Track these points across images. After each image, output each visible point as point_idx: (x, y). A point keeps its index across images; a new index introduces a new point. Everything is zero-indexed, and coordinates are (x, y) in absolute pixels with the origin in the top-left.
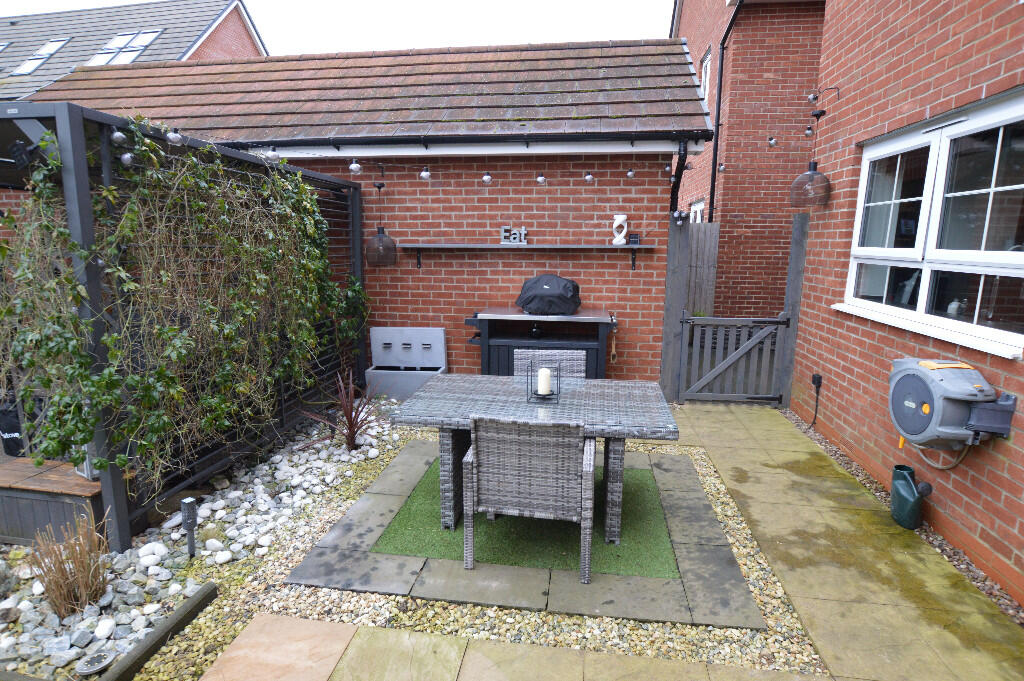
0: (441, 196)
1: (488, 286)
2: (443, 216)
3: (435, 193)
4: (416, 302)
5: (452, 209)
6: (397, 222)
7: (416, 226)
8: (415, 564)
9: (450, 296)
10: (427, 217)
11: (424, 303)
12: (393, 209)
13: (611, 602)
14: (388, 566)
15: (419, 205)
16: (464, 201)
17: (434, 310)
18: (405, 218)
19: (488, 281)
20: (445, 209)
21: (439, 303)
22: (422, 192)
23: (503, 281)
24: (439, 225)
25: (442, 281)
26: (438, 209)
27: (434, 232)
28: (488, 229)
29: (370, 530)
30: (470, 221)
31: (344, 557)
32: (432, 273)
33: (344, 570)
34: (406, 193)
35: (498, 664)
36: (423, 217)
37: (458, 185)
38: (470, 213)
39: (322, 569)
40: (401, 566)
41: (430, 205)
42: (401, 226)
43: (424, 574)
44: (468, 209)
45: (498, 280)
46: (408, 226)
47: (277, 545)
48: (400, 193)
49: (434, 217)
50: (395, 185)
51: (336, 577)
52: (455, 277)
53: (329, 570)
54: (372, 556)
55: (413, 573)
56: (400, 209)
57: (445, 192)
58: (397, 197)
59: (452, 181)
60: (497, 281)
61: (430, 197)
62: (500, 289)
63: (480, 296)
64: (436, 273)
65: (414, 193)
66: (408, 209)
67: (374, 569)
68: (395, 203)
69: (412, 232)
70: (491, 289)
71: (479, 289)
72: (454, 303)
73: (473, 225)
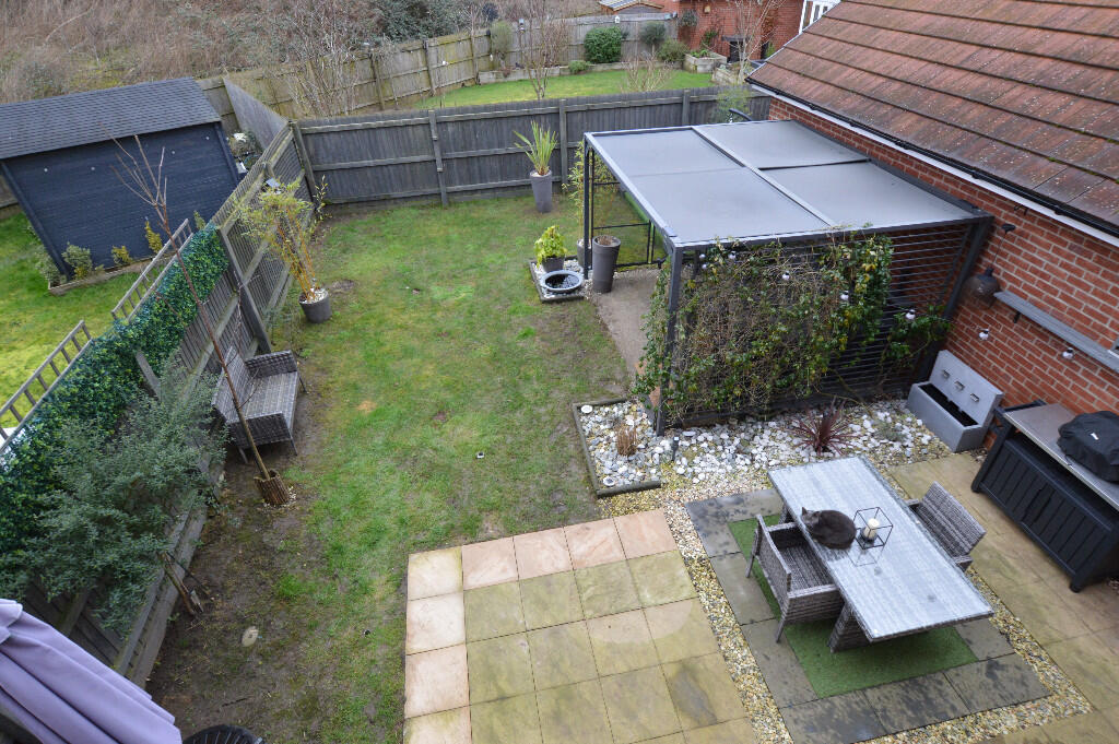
0: (1074, 264)
1: (1072, 382)
2: (1064, 286)
3: (1069, 257)
4: (996, 352)
5: (1079, 284)
6: (1016, 267)
7: (1033, 281)
8: (732, 548)
9: (1030, 367)
10: (1047, 278)
11: (1003, 357)
12: (1019, 252)
13: (768, 659)
14: (723, 537)
15: (1046, 262)
16: (1096, 282)
17: (1008, 369)
18: (1025, 267)
19: (1076, 378)
20: (1070, 279)
21: (1016, 366)
22: (1056, 250)
23: (1092, 389)
24: (1055, 293)
25: (1029, 347)
26: (1063, 276)
27: (1047, 297)
28: (1107, 326)
29: (744, 513)
30: (1091, 307)
31: (716, 515)
32: (1023, 334)
33: (707, 521)
34: (1039, 243)
35: (690, 615)
36: (1043, 275)
37: (1099, 261)
38: (1097, 299)
39: (701, 512)
40: (727, 543)
41: (1057, 267)
42: (1018, 272)
43: (728, 557)
44: (1095, 293)
45: (1087, 384)
46: (1025, 276)
47: (703, 483)
48: (1033, 239)
49: (1055, 282)
50: (1034, 229)
51: (700, 521)
52: (1044, 353)
53: (702, 516)
54: (725, 526)
55: (725, 552)
56: (1026, 256)
57: (1079, 262)
58: (1028, 242)
59: (1095, 254)
60: (1085, 384)
61: (1061, 259)
62: (1084, 394)
63: (1058, 386)
64: (1028, 337)
65: (1048, 247)
66: (1033, 260)
67: (717, 533)
68: (1025, 247)
69: (1025, 285)
70: (1074, 388)
71: (1061, 379)
72: (1030, 376)
73: (1091, 312)
